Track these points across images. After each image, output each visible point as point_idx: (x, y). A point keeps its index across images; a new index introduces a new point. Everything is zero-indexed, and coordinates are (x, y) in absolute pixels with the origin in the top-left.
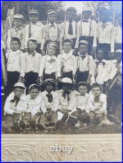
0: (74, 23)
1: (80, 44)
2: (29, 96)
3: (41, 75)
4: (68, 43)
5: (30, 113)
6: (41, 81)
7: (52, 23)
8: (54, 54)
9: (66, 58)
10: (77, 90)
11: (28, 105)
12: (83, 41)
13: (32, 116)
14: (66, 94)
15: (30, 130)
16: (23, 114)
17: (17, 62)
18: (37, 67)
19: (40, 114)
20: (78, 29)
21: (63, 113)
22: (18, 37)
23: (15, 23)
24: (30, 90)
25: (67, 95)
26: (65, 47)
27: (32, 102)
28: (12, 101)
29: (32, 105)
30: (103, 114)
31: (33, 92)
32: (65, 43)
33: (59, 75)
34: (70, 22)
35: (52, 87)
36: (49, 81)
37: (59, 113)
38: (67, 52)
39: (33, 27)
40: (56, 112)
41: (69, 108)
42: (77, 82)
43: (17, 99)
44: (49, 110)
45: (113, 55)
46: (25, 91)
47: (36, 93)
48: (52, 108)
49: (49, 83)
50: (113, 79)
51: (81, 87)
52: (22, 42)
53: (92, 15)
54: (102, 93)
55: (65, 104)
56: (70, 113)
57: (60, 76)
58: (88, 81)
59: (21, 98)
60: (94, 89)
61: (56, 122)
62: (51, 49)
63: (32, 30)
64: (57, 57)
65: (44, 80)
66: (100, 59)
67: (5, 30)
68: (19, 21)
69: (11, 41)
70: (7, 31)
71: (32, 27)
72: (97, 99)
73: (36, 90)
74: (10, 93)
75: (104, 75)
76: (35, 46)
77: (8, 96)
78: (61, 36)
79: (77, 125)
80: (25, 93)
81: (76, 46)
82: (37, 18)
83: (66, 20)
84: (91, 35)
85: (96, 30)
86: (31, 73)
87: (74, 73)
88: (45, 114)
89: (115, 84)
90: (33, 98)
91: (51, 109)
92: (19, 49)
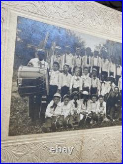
0: (90, 57)
1: (93, 70)
2: (63, 103)
4: (87, 69)
5: (63, 116)
7: (78, 56)
8: (79, 75)
9: (85, 79)
10: (91, 99)
11: (62, 109)
12: (94, 69)
13: (65, 118)
14: (85, 102)
15: (63, 128)
16: (59, 117)
17: (56, 79)
18: (69, 83)
19: (69, 116)
21: (83, 115)
23: (56, 52)
24: (64, 99)
26: (85, 71)
27: (65, 108)
28: (52, 107)
30: (105, 114)
31: (66, 101)
32: (85, 69)
33: (81, 89)
34: (88, 56)
35: (77, 97)
36: (75, 93)
37: (81, 115)
38: (86, 75)
39: (67, 56)
41: (87, 112)
42: (91, 94)
43: (55, 106)
44: (75, 113)
47: (68, 101)
50: (109, 93)
51: (94, 97)
52: (60, 65)
55: (84, 109)
56: (87, 115)
58: (97, 94)
59: (58, 104)
60: (100, 99)
61: (79, 121)
62: (77, 72)
65: (72, 92)
66: (103, 81)
67: (49, 55)
69: (53, 64)
70: (50, 57)
72: (101, 105)
73: (67, 99)
74: (50, 101)
76: (68, 69)
77: (49, 103)
78: (83, 64)
79: (91, 122)
81: (91, 72)
86: (65, 87)
87: (90, 88)
88: (73, 116)
89: (110, 96)
90: (66, 104)
91: (76, 112)
92: (58, 70)
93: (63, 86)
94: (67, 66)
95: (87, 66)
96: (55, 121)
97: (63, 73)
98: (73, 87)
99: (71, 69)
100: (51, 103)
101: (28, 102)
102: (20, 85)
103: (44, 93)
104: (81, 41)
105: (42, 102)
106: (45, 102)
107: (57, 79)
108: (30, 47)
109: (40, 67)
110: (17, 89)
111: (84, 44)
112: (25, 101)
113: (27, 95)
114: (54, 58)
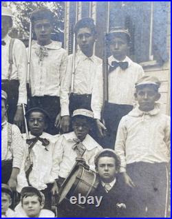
45: (67, 123)
50: (69, 178)
53: (15, 25)
54: (44, 208)
58: (11, 183)
60: (25, 200)
75: (47, 169)
84: (14, 77)
85: (23, 65)
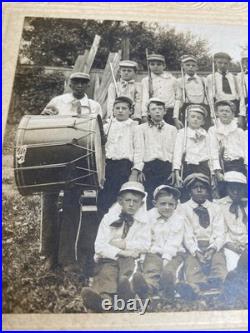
0: (230, 76)
2: (154, 211)
3: (177, 165)
4: (226, 107)
5: (159, 255)
6: (179, 178)
7: (192, 75)
8: (202, 126)
9: (226, 134)
11: (153, 233)
13: (165, 263)
14: (238, 206)
15: (161, 301)
16: (143, 258)
17: (127, 140)
18: (168, 151)
19: (182, 256)
20: (239, 85)
21: (238, 252)
22: (129, 96)
24: (157, 198)
25: (240, 210)
26: (221, 114)
27: (162, 227)
28: (116, 225)
29: (163, 233)
31: (164, 204)
32: (221, 108)
33: (215, 165)
34: (224, 74)
35: (204, 192)
36: (197, 180)
37: (227, 252)
38: (225, 123)
39: (156, 80)
40: (222, 250)
43: (126, 220)
44: (203, 245)
46: (145, 199)
47: (171, 204)
48: (211, 240)
49: (198, 183)
52: (137, 106)
55: (239, 230)
57: (219, 168)
59: (136, 217)
61: (223, 275)
62: (193, 116)
63: (154, 85)
64: (207, 130)
65: (184, 177)
67: (102, 84)
68: (129, 71)
69: (115, 103)
70: (106, 86)
71: (154, 81)
73: (169, 198)
74: (110, 205)
76: (162, 113)
77: (107, 212)
78: (211, 95)
80: (145, 205)
82: (162, 67)
83: (216, 70)
86: (157, 161)
88: (196, 257)
90: (164, 216)
91: (208, 243)
92: (130, 116)
93: (149, 159)
94: (159, 103)
95: (227, 98)
96: (129, 273)
97: (145, 125)
98: (184, 162)
99: (171, 110)
100: (114, 212)
101: (40, 209)
102: (20, 162)
103: (91, 182)
104: (193, 43)
105: (85, 209)
106: (94, 208)
107: (130, 142)
108: (51, 72)
109: (76, 114)
110: (12, 174)
111: (205, 47)
112: (32, 205)
113: (39, 189)
114: (115, 88)
